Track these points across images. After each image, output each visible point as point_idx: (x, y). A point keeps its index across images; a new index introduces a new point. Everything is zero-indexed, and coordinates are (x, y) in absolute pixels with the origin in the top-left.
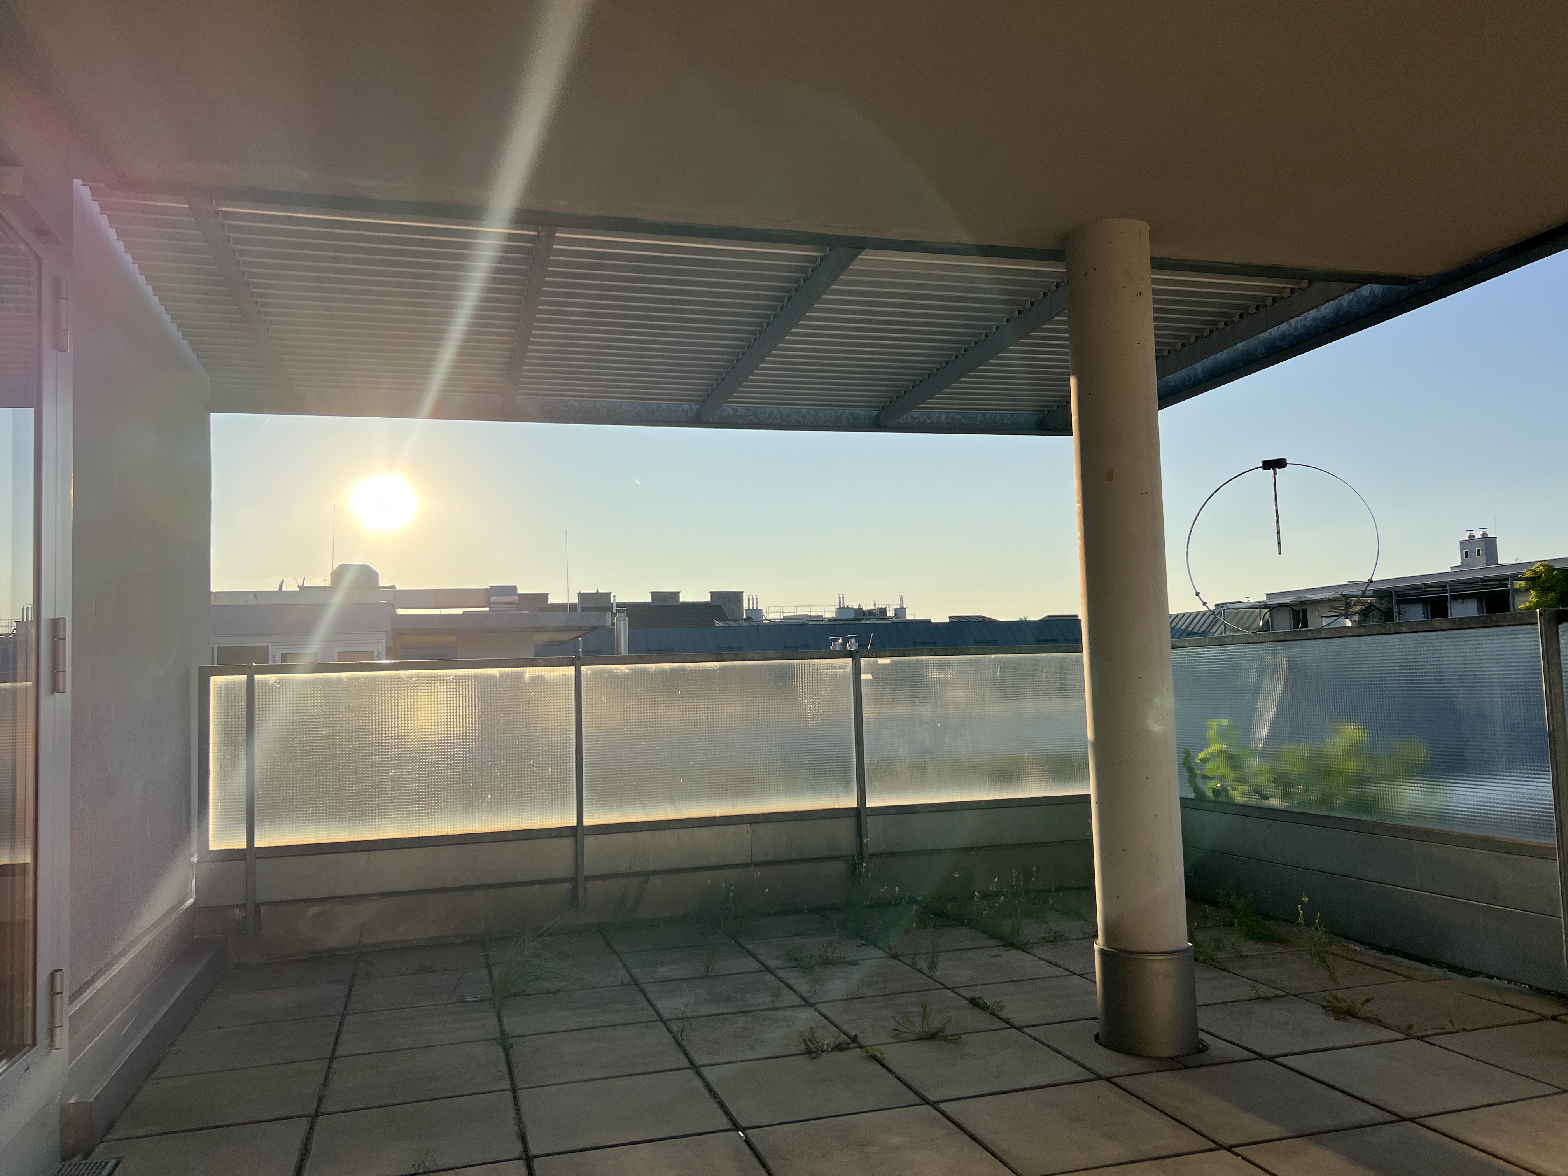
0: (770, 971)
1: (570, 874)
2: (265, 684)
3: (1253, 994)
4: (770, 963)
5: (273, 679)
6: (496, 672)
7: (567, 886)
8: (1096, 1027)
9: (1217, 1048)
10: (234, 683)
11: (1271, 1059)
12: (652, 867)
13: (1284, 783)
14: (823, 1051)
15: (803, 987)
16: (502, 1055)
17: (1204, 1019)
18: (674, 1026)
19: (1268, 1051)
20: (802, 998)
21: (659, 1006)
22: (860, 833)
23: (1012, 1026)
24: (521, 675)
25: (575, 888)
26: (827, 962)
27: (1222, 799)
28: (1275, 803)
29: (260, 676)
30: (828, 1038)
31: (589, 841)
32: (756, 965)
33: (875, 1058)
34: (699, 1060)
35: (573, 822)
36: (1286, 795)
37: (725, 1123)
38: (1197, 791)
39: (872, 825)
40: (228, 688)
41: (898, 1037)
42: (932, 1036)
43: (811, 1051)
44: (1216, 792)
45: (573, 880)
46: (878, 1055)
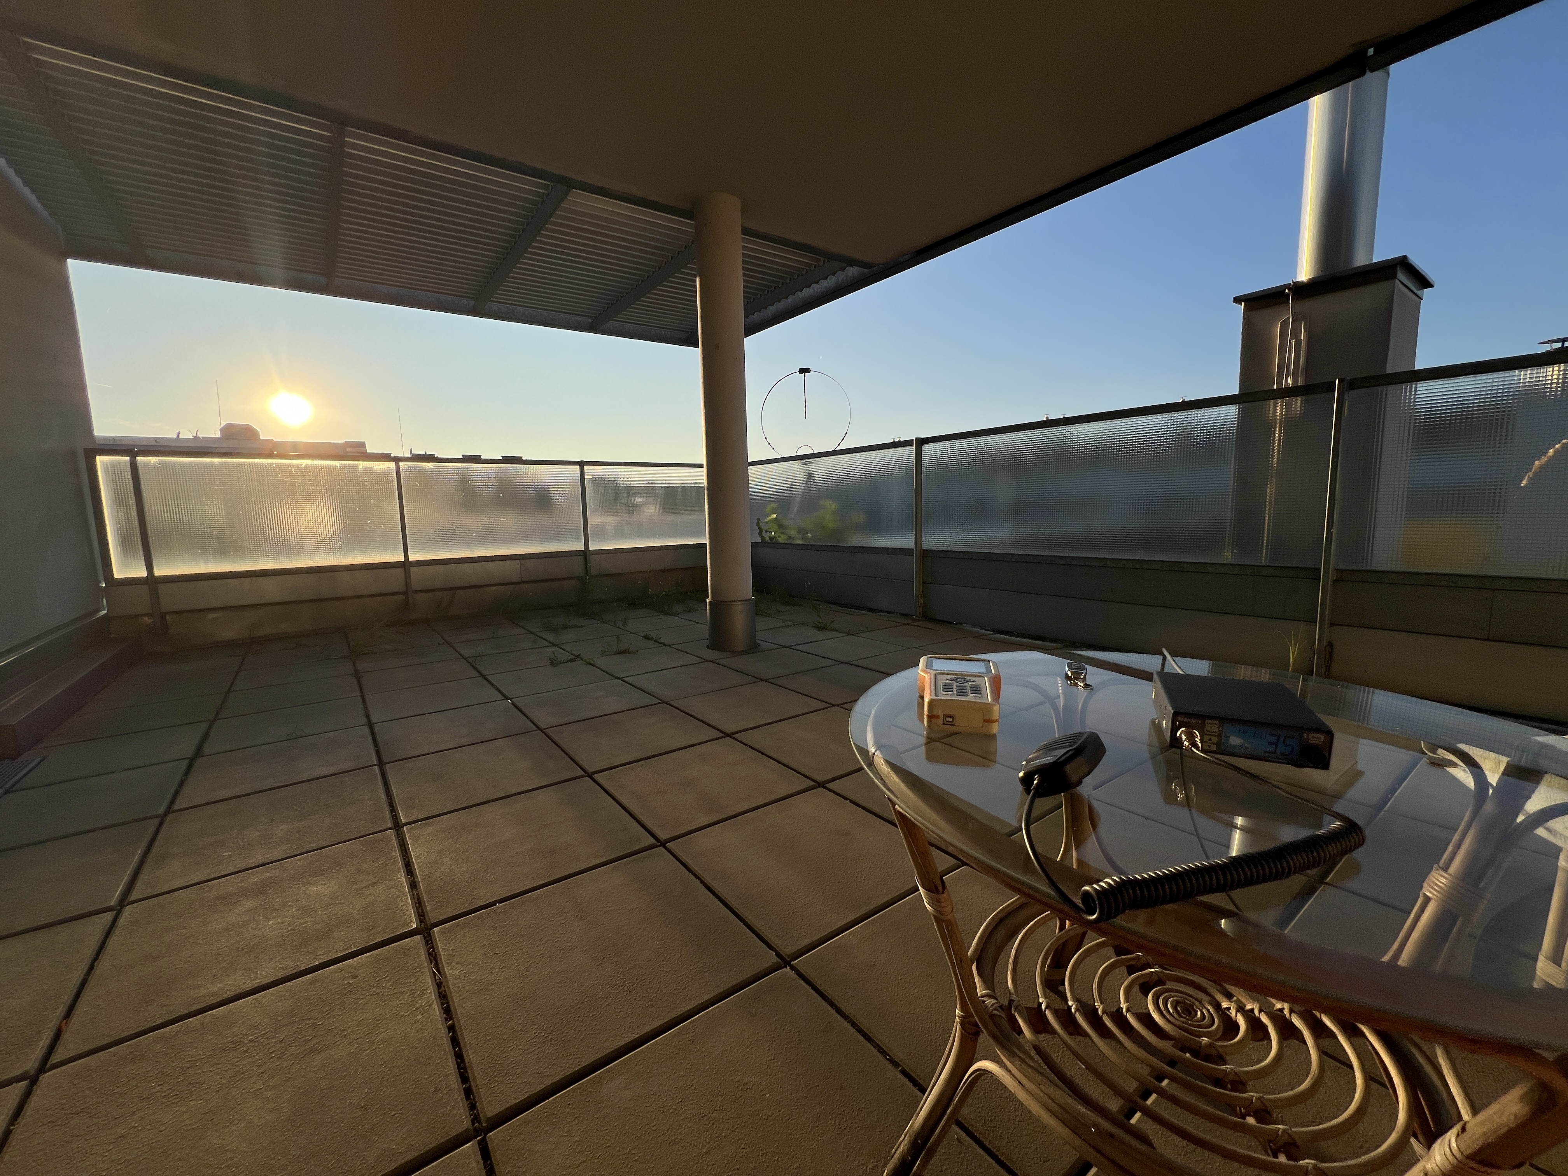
0: (532, 633)
1: (403, 589)
2: (147, 464)
3: (783, 624)
4: (532, 630)
5: (154, 460)
6: (337, 463)
7: (402, 597)
8: (707, 642)
9: (764, 645)
10: (119, 463)
11: (788, 647)
12: (458, 585)
13: (802, 531)
14: (561, 663)
15: (551, 637)
16: (356, 682)
17: (759, 635)
18: (471, 660)
19: (787, 645)
20: (550, 642)
21: (462, 652)
22: (586, 562)
23: (665, 645)
24: (357, 466)
25: (407, 598)
26: (565, 627)
27: (774, 541)
28: (798, 542)
29: (142, 458)
30: (562, 656)
31: (414, 570)
32: (525, 631)
33: (591, 664)
34: (485, 672)
35: (402, 559)
36: (803, 538)
37: (500, 696)
38: (763, 538)
39: (593, 559)
40: (113, 465)
41: (603, 653)
42: (622, 652)
43: (554, 663)
44: (772, 538)
45: (405, 593)
46: (592, 662)
